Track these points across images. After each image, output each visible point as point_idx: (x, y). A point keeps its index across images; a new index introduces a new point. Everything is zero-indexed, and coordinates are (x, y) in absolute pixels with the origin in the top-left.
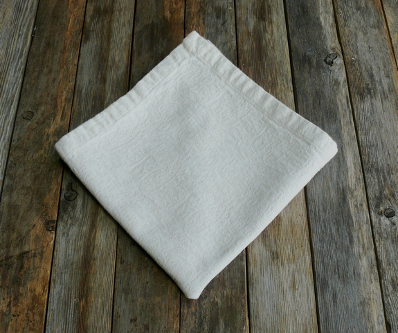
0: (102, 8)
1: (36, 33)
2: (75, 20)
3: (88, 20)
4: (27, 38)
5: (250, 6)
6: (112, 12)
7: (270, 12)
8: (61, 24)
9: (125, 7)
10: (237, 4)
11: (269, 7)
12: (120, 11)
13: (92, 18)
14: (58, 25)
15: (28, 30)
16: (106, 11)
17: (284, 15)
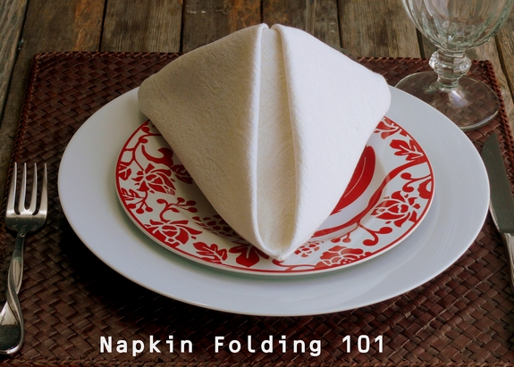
0: (130, 23)
1: (24, 46)
2: (86, 35)
3: (108, 35)
4: (10, 51)
5: (363, 30)
6: (146, 28)
7: (394, 36)
8: (63, 38)
9: (167, 25)
10: (343, 26)
11: (394, 31)
12: (159, 27)
13: (114, 34)
14: (60, 39)
15: (10, 43)
16: (136, 27)
17: (416, 41)
